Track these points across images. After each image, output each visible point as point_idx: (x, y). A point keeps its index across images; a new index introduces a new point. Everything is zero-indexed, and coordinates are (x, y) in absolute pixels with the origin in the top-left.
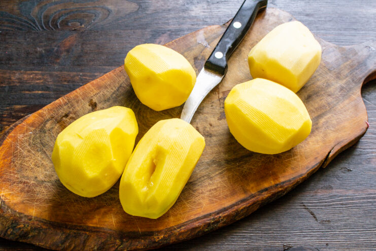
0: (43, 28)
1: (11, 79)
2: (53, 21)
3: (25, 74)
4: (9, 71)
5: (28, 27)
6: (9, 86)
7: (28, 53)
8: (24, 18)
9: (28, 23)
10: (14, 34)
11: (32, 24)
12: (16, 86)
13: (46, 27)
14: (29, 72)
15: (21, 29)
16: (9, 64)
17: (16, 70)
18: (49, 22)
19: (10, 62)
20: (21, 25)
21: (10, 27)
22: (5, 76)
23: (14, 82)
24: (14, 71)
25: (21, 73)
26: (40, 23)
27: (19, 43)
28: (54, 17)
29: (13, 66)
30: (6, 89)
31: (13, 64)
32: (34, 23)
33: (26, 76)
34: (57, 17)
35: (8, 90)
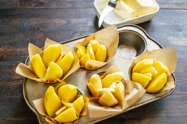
0: (29, 31)
2: (33, 28)
3: (22, 49)
4: (15, 48)
5: (23, 30)
6: (16, 54)
7: (23, 41)
8: (21, 27)
9: (23, 28)
10: (17, 33)
11: (25, 29)
12: (18, 54)
13: (30, 30)
14: (23, 48)
15: (20, 31)
18: (31, 28)
19: (16, 44)
20: (21, 29)
21: (16, 30)
22: (14, 50)
23: (17, 52)
24: (18, 48)
25: (20, 49)
26: (28, 28)
27: (20, 37)
28: (34, 26)
29: (17, 46)
30: (15, 55)
31: (17, 45)
32: (26, 29)
33: (22, 50)
35: (15, 56)
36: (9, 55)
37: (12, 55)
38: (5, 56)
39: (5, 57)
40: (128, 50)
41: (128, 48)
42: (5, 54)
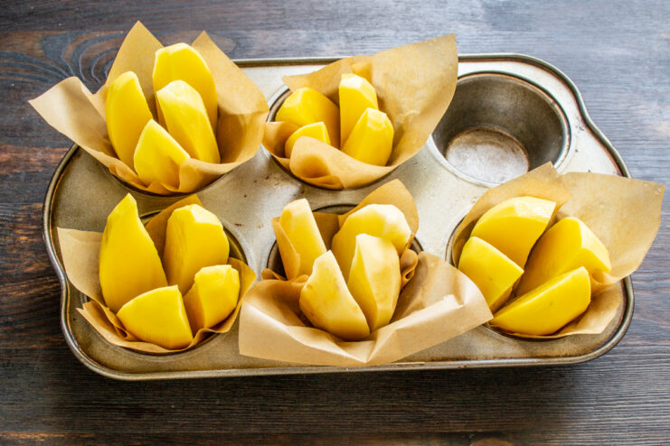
1: (29, 161)
2: (97, 68)
3: (52, 152)
4: (26, 148)
5: (57, 77)
6: (27, 173)
8: (50, 64)
9: (56, 70)
10: (34, 88)
11: (62, 72)
12: (37, 172)
13: (86, 77)
14: (58, 150)
15: (45, 81)
16: (26, 136)
17: (37, 146)
18: (90, 69)
19: (29, 134)
20: (46, 73)
21: (29, 77)
22: (20, 156)
23: (34, 166)
24: (36, 149)
25: (46, 152)
26: (76, 69)
28: (100, 61)
29: (33, 140)
30: (22, 177)
31: (33, 137)
32: (66, 71)
33: (53, 156)
34: (104, 62)
35: (25, 179)
37: (11, 176)
40: (498, 157)
41: (499, 149)
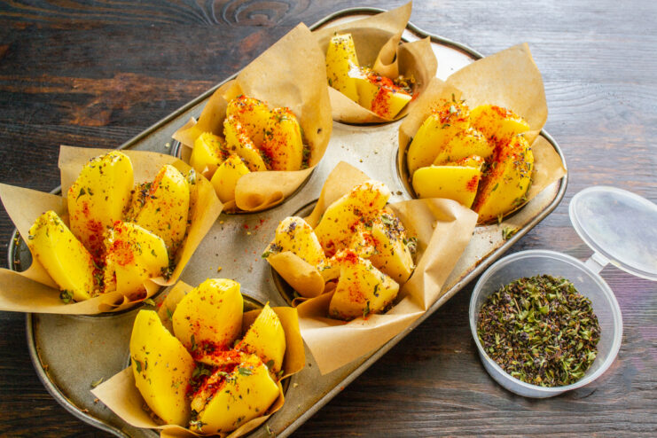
0: (214, 21)
1: (168, 91)
2: (228, 12)
3: (189, 84)
4: (166, 80)
5: (193, 20)
6: (167, 102)
7: (193, 56)
8: (185, 7)
9: (191, 14)
10: (172, 29)
11: (199, 16)
12: (176, 101)
13: (218, 19)
14: (194, 82)
15: (182, 23)
16: (165, 70)
17: (176, 79)
18: (221, 14)
19: (168, 68)
20: (183, 16)
21: (167, 19)
22: (160, 87)
23: (174, 96)
24: (173, 81)
25: (184, 84)
26: (210, 13)
27: (180, 41)
28: (231, 7)
29: (172, 73)
30: (163, 105)
31: (172, 71)
32: (201, 14)
33: (190, 88)
34: (234, 7)
35: (165, 107)
36: (142, 103)
37: (153, 104)
38: (128, 107)
39: (129, 112)
42: (128, 102)
